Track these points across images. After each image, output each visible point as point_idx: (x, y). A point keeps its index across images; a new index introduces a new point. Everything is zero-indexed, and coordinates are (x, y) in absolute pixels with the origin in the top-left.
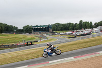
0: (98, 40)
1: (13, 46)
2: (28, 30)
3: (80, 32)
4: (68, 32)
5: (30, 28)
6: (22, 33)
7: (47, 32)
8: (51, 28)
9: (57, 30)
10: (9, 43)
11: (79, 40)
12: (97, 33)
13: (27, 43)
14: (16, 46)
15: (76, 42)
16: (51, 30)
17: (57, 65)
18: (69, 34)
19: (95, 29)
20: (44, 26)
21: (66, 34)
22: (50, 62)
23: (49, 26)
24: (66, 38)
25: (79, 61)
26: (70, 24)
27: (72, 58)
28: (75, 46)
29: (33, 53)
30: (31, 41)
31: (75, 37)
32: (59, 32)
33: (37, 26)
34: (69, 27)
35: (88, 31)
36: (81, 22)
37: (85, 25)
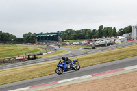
1: (10, 61)
2: (30, 39)
3: (100, 41)
4: (84, 42)
5: (32, 37)
6: (21, 44)
7: (55, 42)
8: (60, 36)
9: (69, 39)
10: (5, 56)
11: (98, 52)
12: (122, 42)
13: (29, 56)
14: (14, 61)
15: (95, 54)
16: (61, 39)
17: (69, 86)
18: (85, 44)
19: (120, 37)
20: (51, 33)
21: (80, 44)
22: (60, 82)
23: (57, 33)
24: (81, 49)
26: (86, 30)
27: (89, 76)
28: (92, 60)
29: (36, 70)
30: (34, 53)
31: (94, 48)
32: (71, 41)
33: (42, 34)
34: (85, 34)
35: (110, 40)
36: (101, 27)
37: (107, 31)
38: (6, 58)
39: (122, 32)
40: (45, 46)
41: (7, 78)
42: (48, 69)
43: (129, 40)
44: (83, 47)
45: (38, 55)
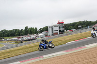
3: (26, 38)
4: (15, 38)
9: (4, 36)
11: (25, 45)
12: (42, 38)
15: (22, 47)
18: (15, 40)
19: (40, 34)
21: (12, 40)
24: (13, 43)
26: (16, 30)
27: (19, 62)
28: (21, 51)
31: (22, 42)
32: (5, 38)
34: (15, 33)
35: (33, 36)
36: (26, 28)
37: (31, 30)
39: (41, 31)
43: (46, 36)
44: (14, 42)
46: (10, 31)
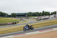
0: (53, 22)
1: (5, 25)
2: (14, 15)
3: (43, 17)
4: (36, 17)
5: (15, 15)
6: (10, 17)
7: (24, 17)
8: (26, 15)
10: (3, 22)
11: (42, 22)
12: (52, 18)
13: (13, 23)
14: (7, 24)
15: (41, 23)
16: (26, 16)
17: (30, 36)
19: (51, 16)
20: (23, 13)
21: (35, 18)
22: (26, 34)
23: (25, 13)
24: (35, 20)
25: (42, 34)
27: (38, 32)
28: (40, 25)
29: (16, 28)
30: (15, 22)
31: (40, 20)
32: (31, 17)
33: (19, 13)
34: (37, 14)
35: (47, 17)
37: (46, 13)
38: (4, 23)
39: (52, 14)
40: (20, 19)
41: (4, 31)
42: (21, 28)
43: (55, 17)
45: (17, 22)
46: (34, 13)
